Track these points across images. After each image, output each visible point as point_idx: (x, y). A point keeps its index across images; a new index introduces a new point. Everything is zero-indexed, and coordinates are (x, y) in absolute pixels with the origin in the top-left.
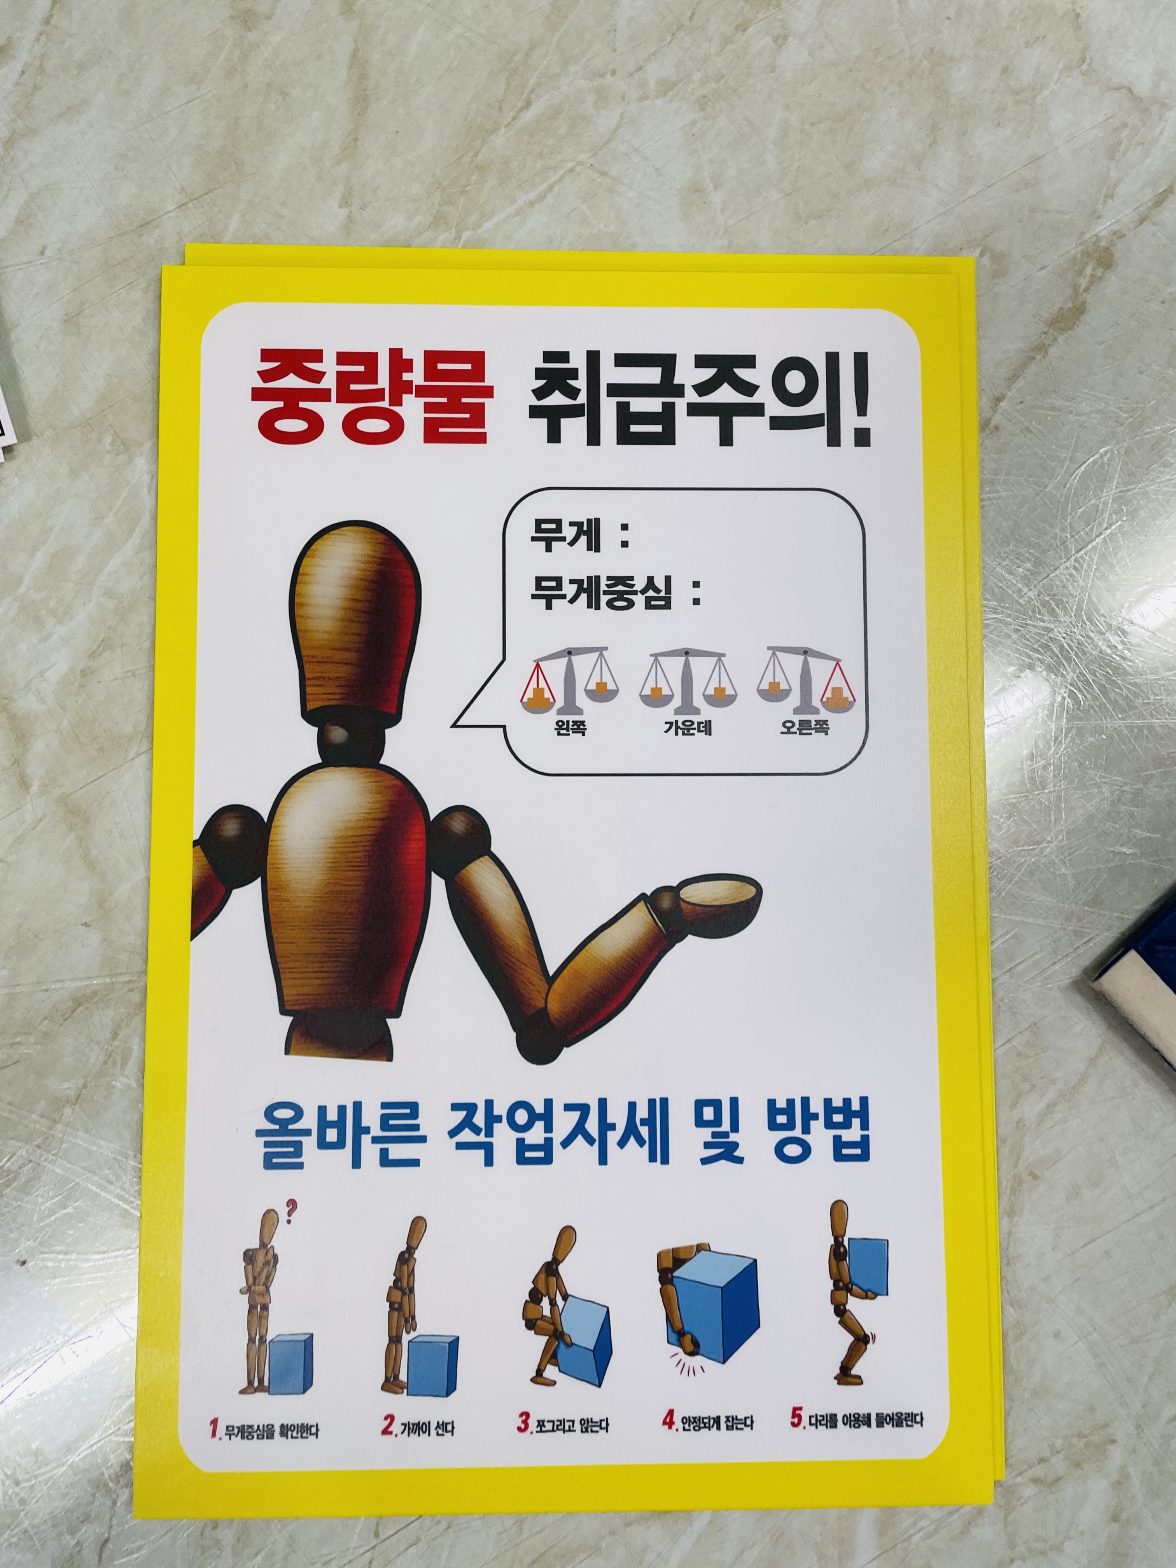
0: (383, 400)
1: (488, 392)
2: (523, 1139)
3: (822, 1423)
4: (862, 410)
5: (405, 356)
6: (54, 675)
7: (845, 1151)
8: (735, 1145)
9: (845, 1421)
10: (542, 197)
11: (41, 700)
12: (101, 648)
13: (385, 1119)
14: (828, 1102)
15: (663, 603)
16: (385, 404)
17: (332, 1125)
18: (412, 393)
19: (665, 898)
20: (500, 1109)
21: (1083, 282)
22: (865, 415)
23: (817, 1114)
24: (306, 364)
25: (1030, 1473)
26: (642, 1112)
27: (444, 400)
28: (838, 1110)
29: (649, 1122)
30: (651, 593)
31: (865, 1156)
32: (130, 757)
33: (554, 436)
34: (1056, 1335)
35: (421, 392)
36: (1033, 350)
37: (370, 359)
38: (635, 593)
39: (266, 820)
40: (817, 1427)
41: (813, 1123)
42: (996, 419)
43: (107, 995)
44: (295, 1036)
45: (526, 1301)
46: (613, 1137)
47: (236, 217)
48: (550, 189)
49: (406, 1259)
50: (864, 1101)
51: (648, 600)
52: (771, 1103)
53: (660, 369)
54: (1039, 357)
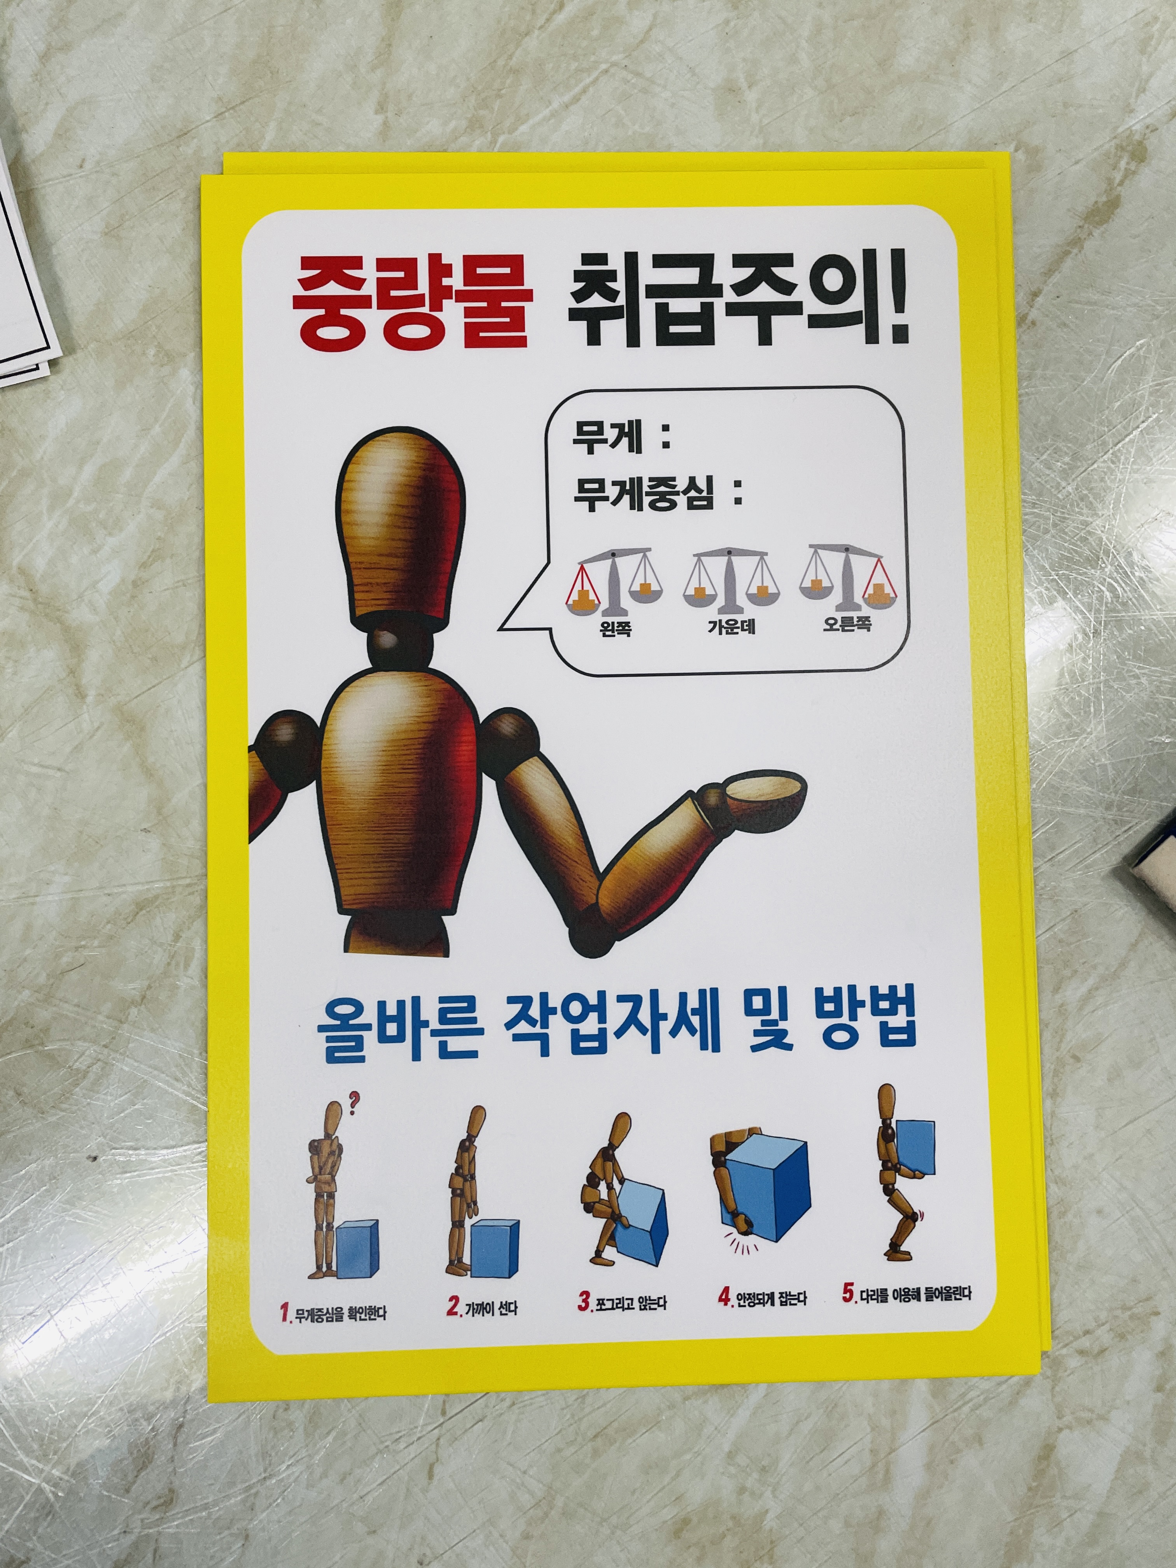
0: (424, 306)
1: (528, 295)
2: (578, 1030)
3: (874, 1297)
4: (900, 307)
5: (445, 261)
6: (106, 587)
7: (892, 1037)
8: (784, 1033)
9: (896, 1296)
10: (576, 99)
11: (95, 610)
12: (151, 559)
13: (443, 1013)
14: (874, 989)
15: (705, 503)
16: (425, 310)
17: (392, 1019)
18: (452, 298)
19: (712, 795)
20: (555, 1001)
21: (1118, 177)
22: (903, 312)
23: (864, 1001)
24: (347, 271)
25: (1076, 1345)
26: (693, 1002)
27: (484, 304)
28: (884, 997)
29: (700, 1011)
30: (693, 493)
31: (911, 1042)
32: (183, 666)
33: (594, 338)
34: (1099, 1212)
35: (461, 296)
36: (1068, 244)
37: (409, 265)
38: (677, 493)
39: (319, 725)
40: (868, 1302)
41: (860, 1011)
42: (1034, 314)
43: (168, 899)
44: (354, 933)
45: (584, 1185)
46: (665, 1027)
47: (273, 125)
48: (584, 91)
49: (466, 1147)
50: (909, 988)
51: (690, 500)
52: (819, 991)
53: (698, 269)
54: (1075, 251)
